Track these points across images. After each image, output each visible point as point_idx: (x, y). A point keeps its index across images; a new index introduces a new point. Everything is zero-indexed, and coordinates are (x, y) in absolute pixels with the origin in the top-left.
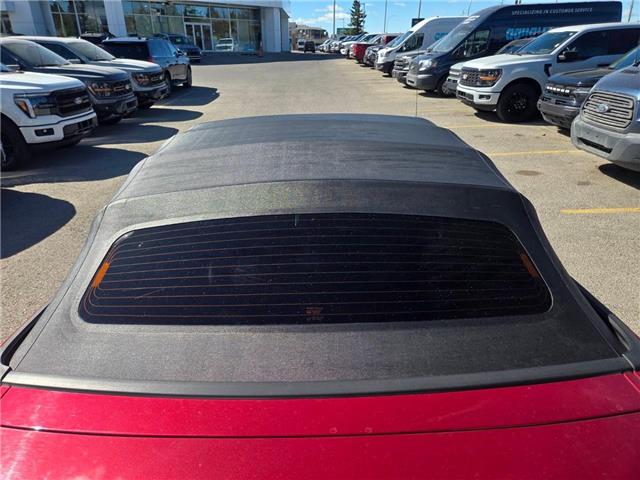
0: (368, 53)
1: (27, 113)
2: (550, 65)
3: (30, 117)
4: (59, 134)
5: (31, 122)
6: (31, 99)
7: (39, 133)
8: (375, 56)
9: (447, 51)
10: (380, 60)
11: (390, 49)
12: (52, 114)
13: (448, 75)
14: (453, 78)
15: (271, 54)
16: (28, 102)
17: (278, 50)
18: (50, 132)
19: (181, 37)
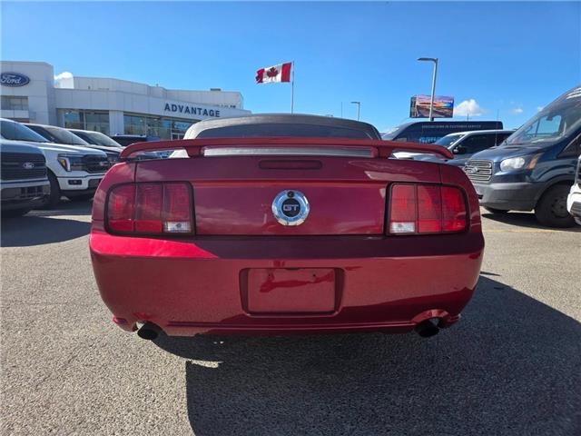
1: (65, 168)
3: (66, 170)
4: (85, 185)
5: (67, 174)
6: (70, 158)
7: (71, 183)
12: (83, 170)
16: (67, 160)
18: (79, 182)
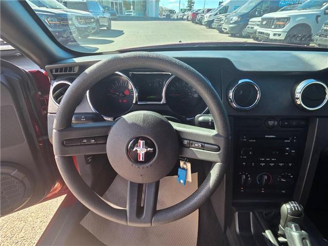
0: (199, 17)
2: (319, 16)
8: (202, 18)
9: (246, 12)
10: (206, 20)
11: (211, 14)
13: (248, 24)
14: (250, 26)
15: (151, 17)
17: (154, 16)
19: (108, 7)
